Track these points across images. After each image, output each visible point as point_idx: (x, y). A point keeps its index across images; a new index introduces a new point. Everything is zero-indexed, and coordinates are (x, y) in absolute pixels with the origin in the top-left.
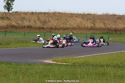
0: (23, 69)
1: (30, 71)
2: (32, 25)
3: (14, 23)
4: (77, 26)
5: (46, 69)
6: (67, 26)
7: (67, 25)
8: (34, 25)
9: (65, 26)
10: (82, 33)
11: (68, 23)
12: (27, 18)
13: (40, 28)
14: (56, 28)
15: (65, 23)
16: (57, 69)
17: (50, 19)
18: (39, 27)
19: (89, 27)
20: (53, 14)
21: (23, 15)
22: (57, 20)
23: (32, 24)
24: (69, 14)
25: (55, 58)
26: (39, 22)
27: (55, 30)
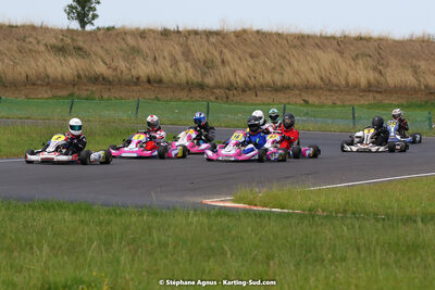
0: (132, 227)
1: (155, 235)
2: (163, 75)
3: (100, 68)
4: (322, 79)
5: (214, 228)
6: (286, 80)
7: (285, 75)
8: (172, 75)
9: (277, 77)
10: (338, 103)
11: (288, 69)
12: (145, 49)
13: (190, 87)
14: (246, 84)
15: (278, 68)
16: (249, 230)
17: (228, 55)
18: (187, 82)
19: (363, 82)
20: (237, 36)
21: (131, 41)
22: (252, 56)
23: (164, 70)
24: (291, 35)
25: (244, 192)
26: (189, 65)
27: (244, 91)
